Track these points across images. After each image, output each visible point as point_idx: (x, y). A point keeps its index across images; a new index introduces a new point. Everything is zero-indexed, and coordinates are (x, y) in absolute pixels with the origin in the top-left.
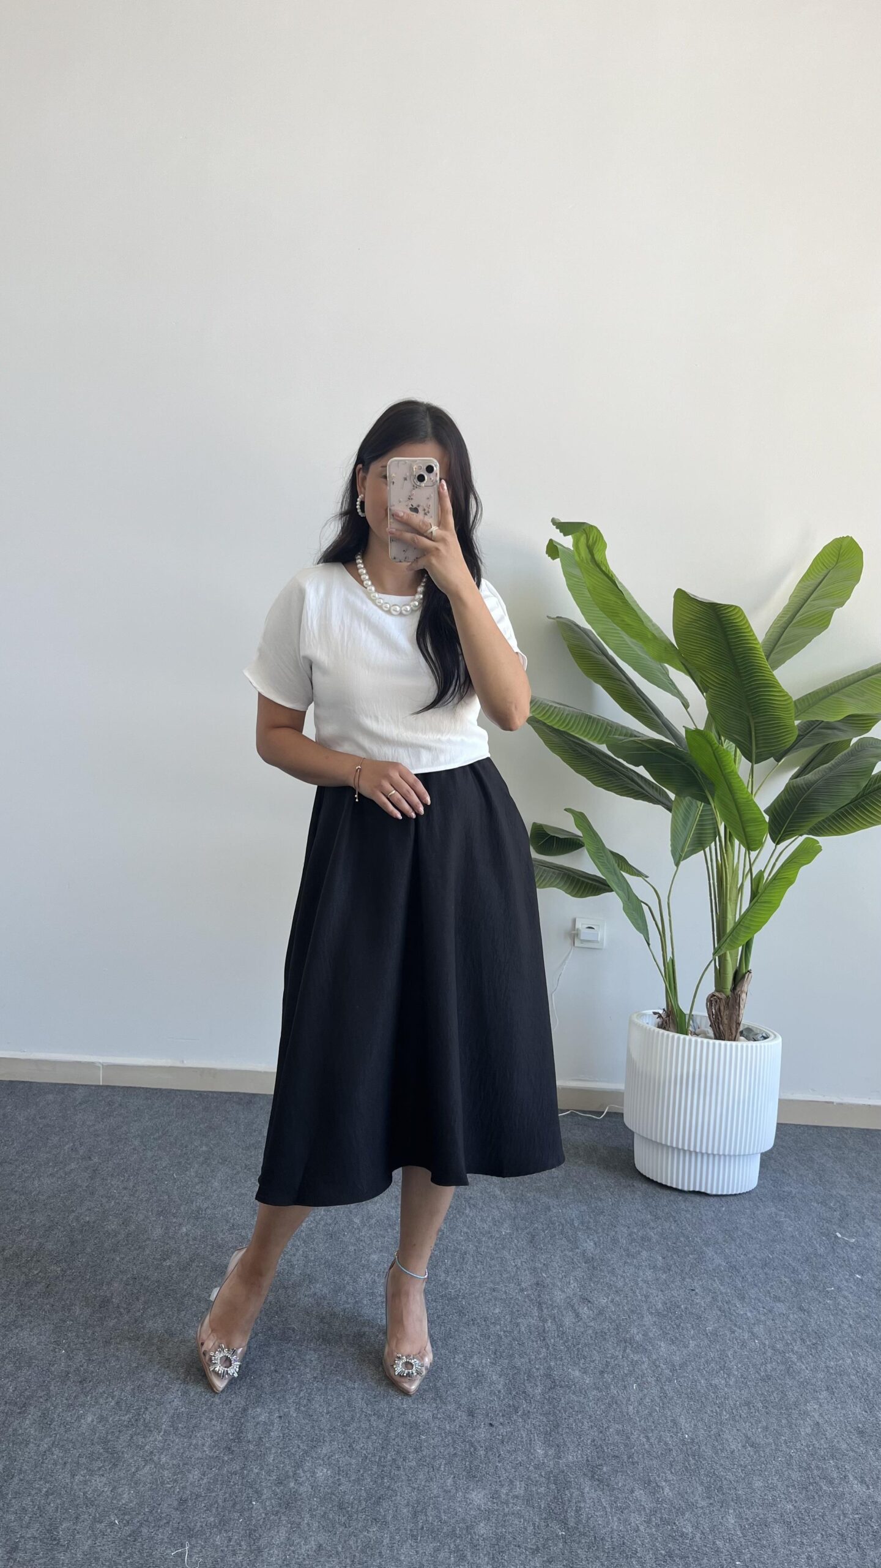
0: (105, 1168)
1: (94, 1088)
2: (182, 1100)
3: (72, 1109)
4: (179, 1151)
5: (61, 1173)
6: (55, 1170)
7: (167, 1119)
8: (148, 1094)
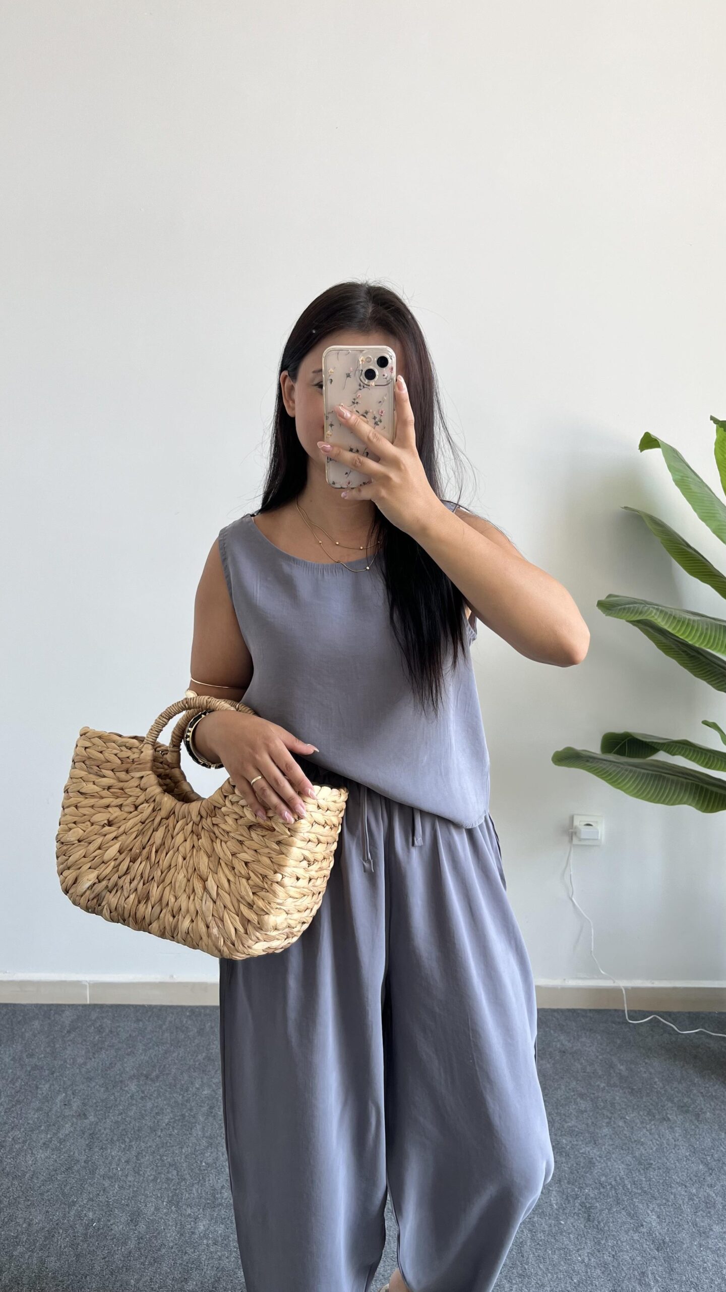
0: (102, 1131)
1: (81, 1008)
2: (175, 1020)
3: (60, 1040)
4: (181, 1097)
5: (55, 1142)
6: (49, 1136)
7: (162, 1049)
8: (138, 1014)
